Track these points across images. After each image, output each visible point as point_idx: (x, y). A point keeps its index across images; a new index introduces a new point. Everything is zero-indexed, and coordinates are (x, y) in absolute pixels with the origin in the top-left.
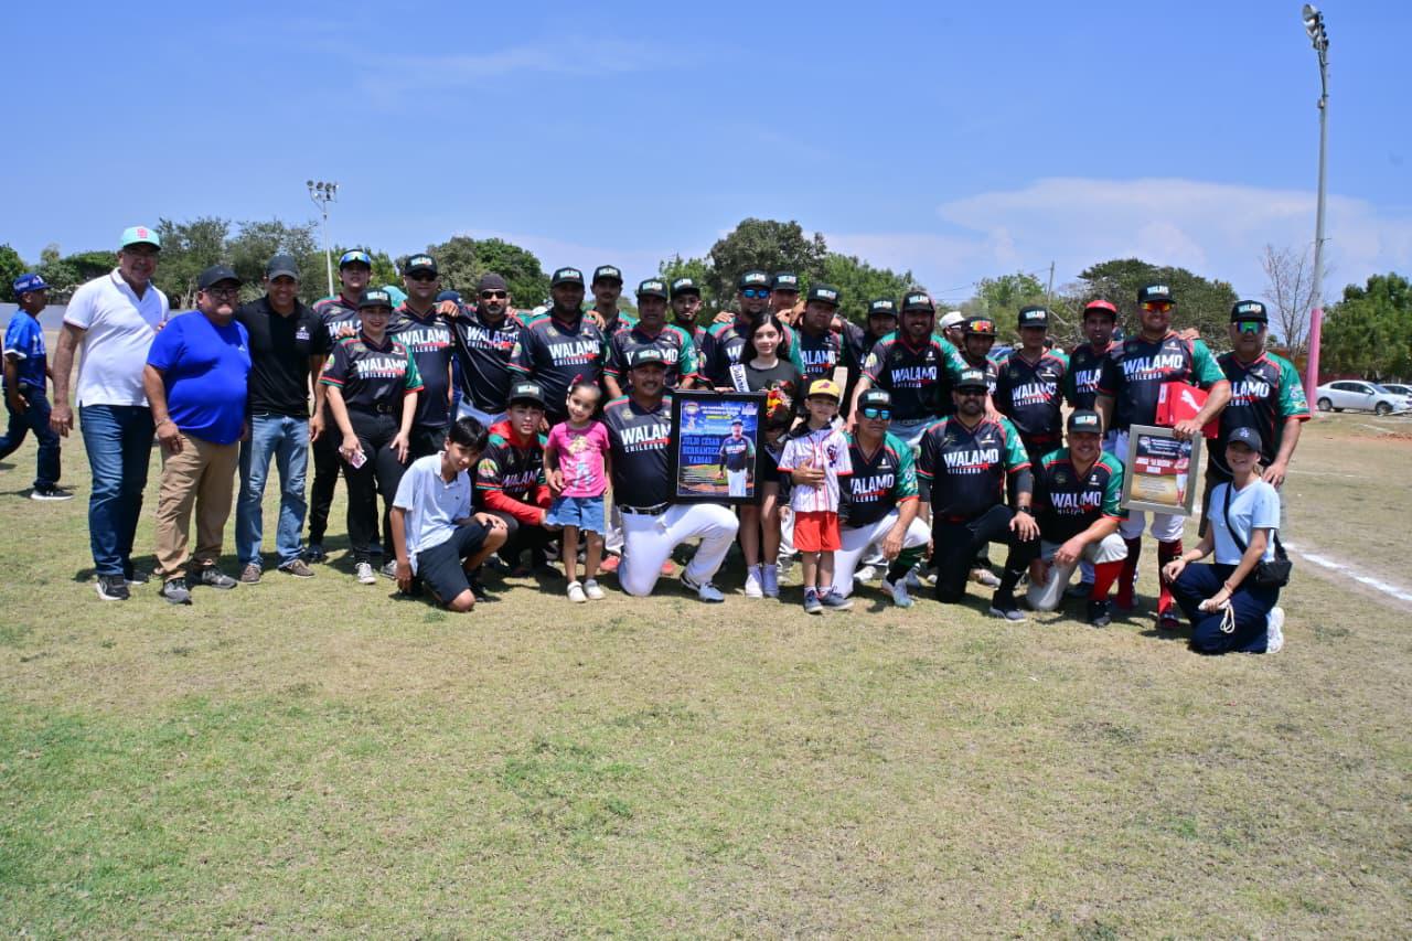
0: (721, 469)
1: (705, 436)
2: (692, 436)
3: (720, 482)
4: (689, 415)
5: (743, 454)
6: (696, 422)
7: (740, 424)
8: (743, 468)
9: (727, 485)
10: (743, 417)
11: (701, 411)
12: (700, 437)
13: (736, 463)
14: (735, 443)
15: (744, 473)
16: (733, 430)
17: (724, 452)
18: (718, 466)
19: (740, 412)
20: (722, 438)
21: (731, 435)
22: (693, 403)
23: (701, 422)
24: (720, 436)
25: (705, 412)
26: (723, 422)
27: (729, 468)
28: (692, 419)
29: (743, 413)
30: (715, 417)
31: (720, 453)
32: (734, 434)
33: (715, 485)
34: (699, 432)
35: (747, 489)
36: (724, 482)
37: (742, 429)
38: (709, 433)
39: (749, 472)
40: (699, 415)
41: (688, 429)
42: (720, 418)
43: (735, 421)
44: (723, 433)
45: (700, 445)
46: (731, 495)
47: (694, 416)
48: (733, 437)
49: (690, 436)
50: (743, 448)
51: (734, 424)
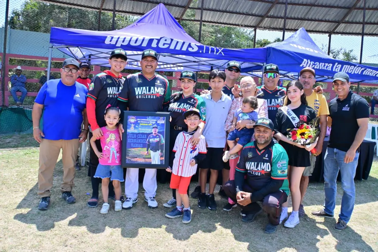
0: (147, 150)
1: (139, 133)
2: (133, 134)
3: (147, 157)
4: (131, 123)
5: (158, 143)
6: (135, 127)
7: (157, 128)
8: (159, 150)
9: (151, 158)
10: (158, 124)
11: (137, 121)
12: (137, 134)
13: (156, 147)
14: (154, 137)
15: (159, 152)
16: (153, 131)
17: (149, 141)
18: (146, 149)
19: (156, 122)
20: (148, 134)
21: (152, 133)
22: (133, 117)
23: (137, 126)
24: (146, 134)
25: (139, 122)
26: (148, 127)
27: (151, 150)
28: (133, 125)
29: (158, 122)
30: (144, 124)
31: (147, 142)
32: (154, 133)
33: (144, 158)
34: (136, 131)
35: (161, 161)
36: (149, 157)
37: (157, 130)
38: (141, 132)
39: (162, 152)
40: (136, 123)
41: (131, 130)
42: (147, 125)
43: (154, 126)
44: (148, 132)
45: (137, 138)
46: (152, 163)
47: (134, 124)
48: (153, 134)
49: (132, 133)
50: (158, 139)
51: (153, 128)
